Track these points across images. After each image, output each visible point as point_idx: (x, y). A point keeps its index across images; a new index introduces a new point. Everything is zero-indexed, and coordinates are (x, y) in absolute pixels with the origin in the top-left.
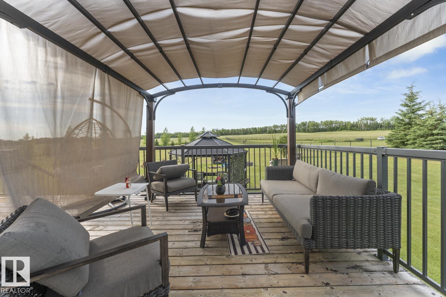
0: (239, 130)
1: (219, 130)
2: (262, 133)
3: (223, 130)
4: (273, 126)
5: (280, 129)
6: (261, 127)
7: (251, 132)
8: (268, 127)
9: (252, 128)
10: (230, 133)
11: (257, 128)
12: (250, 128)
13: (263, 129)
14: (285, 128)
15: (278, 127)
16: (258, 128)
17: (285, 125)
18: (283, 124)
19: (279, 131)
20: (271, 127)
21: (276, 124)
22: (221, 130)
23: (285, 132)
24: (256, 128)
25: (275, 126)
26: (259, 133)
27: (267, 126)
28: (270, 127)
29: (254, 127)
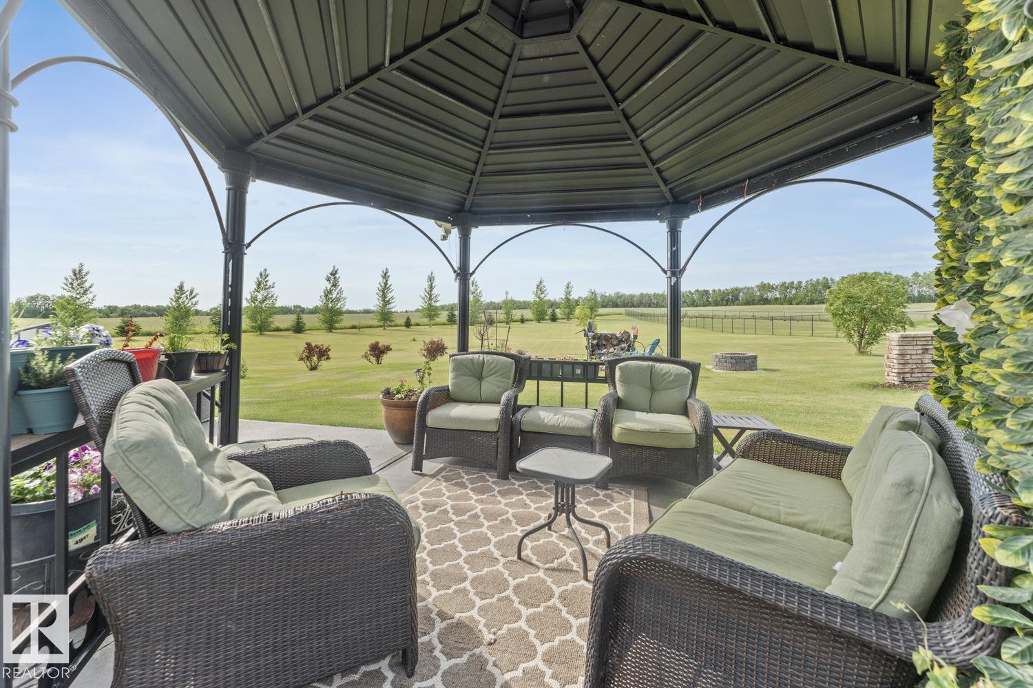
0: (661, 296)
1: (607, 295)
2: (725, 303)
3: (619, 296)
4: (757, 286)
5: (778, 296)
6: (723, 289)
7: (694, 301)
8: (744, 288)
9: (697, 291)
10: (635, 303)
11: (711, 292)
12: (690, 292)
13: (728, 294)
14: (794, 291)
15: (772, 288)
16: (714, 291)
17: (796, 283)
18: (788, 281)
19: (776, 299)
20: (752, 288)
21: (766, 282)
22: (613, 295)
23: (794, 302)
24: (706, 292)
25: (765, 287)
26: (716, 304)
27: (741, 286)
28: (748, 289)
29: (701, 289)
